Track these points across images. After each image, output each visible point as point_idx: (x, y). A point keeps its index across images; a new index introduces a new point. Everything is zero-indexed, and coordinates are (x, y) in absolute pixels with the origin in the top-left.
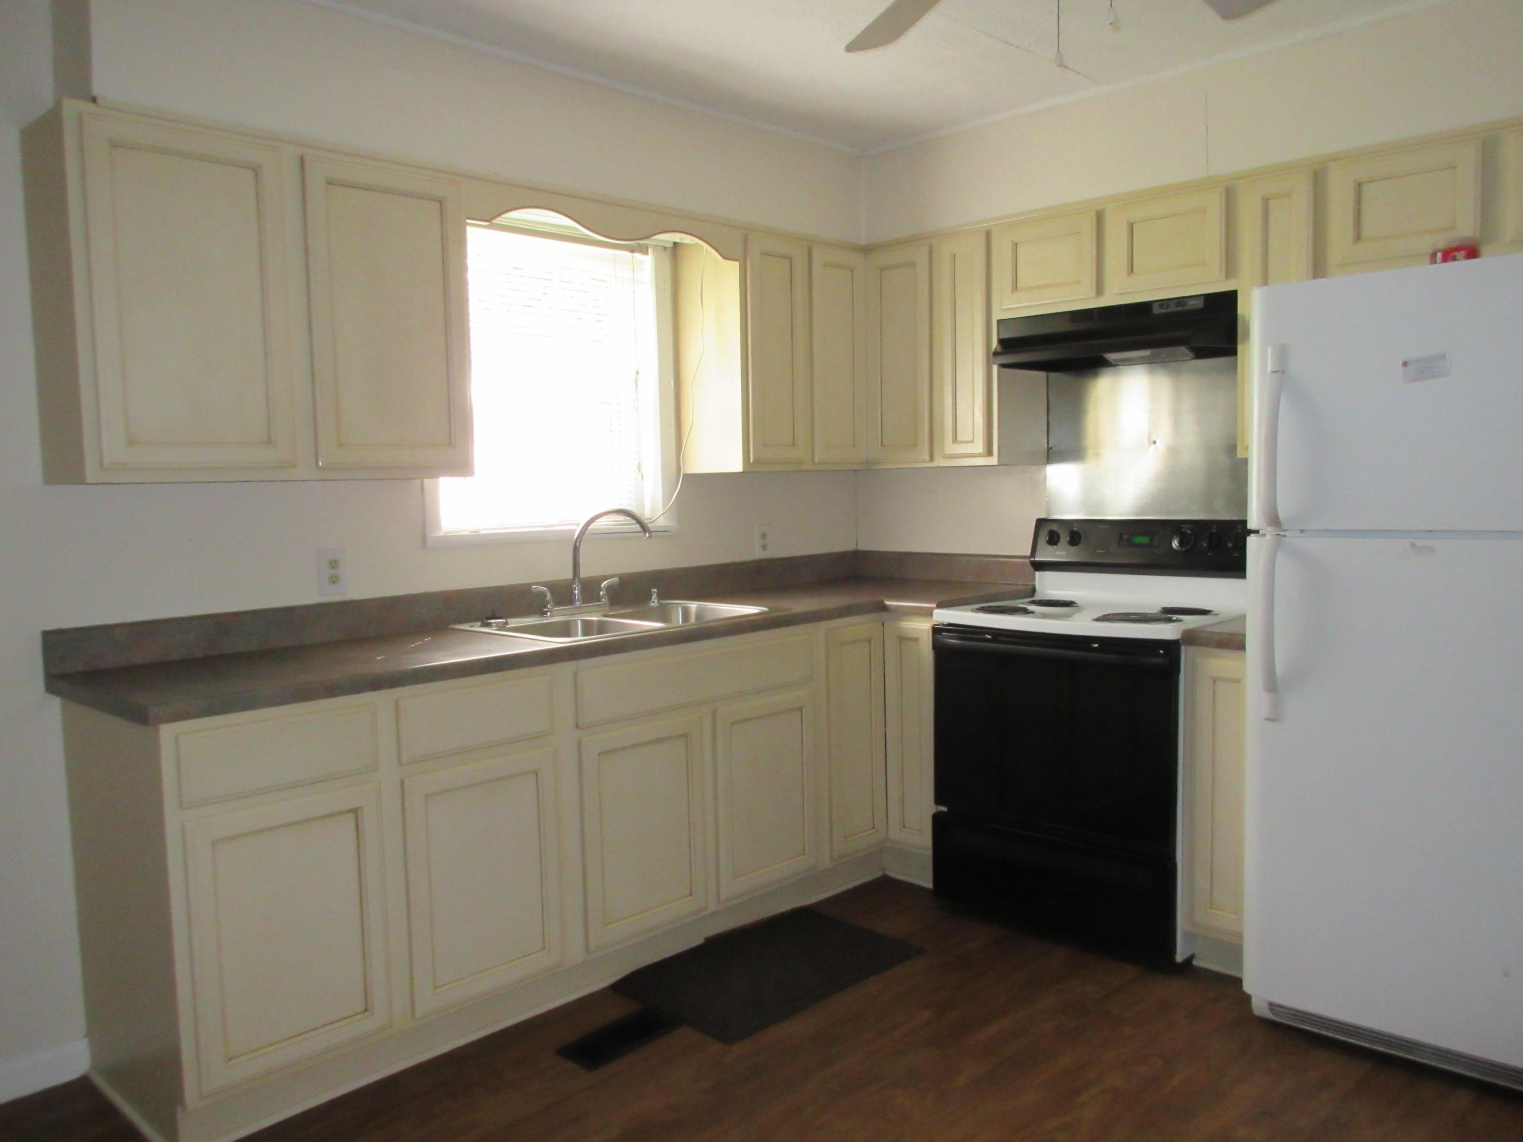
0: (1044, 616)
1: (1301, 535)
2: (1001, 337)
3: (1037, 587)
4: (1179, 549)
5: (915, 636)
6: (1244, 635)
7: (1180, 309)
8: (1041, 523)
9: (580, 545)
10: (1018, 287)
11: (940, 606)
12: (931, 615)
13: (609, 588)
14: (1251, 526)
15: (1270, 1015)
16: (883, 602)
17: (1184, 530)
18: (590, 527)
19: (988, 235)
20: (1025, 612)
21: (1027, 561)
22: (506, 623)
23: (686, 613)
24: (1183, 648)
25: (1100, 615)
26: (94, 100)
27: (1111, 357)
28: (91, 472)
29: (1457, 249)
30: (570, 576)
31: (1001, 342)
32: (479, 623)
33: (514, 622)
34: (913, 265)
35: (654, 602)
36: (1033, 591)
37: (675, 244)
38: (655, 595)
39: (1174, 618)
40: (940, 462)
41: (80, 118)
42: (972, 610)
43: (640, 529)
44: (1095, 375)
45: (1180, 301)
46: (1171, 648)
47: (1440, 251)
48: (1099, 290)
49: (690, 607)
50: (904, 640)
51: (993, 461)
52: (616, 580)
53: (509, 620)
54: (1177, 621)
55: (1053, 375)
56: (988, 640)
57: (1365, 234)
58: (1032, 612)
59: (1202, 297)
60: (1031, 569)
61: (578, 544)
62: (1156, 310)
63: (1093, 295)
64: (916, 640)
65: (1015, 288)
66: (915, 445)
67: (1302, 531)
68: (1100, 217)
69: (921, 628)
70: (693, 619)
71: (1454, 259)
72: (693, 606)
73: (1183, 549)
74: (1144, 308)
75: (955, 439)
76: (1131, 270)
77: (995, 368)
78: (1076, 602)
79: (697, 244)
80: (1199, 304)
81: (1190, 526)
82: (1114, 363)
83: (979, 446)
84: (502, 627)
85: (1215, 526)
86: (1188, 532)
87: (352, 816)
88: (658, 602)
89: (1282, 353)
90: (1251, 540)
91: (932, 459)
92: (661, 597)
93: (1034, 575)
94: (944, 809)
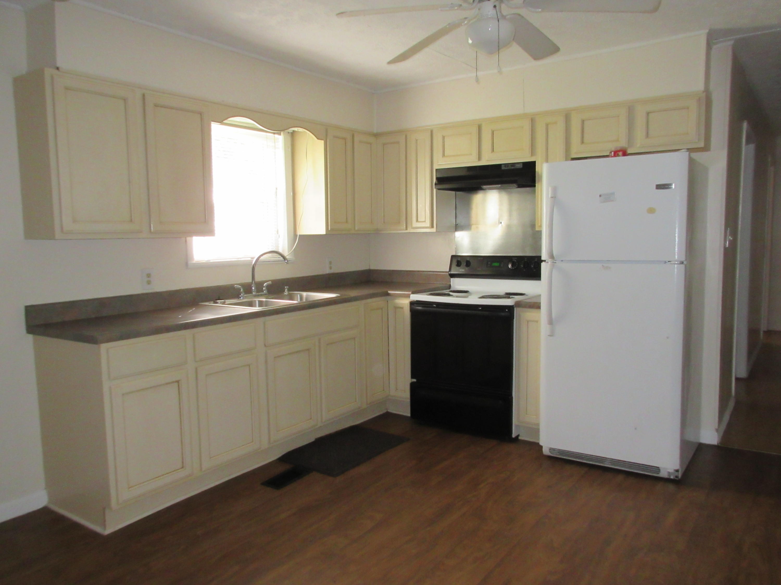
0: (457, 297)
1: (562, 262)
2: (437, 176)
3: (451, 285)
4: (512, 268)
5: (401, 306)
6: (540, 303)
7: (513, 168)
8: (453, 257)
9: (255, 266)
10: (445, 155)
11: (413, 293)
12: (409, 297)
13: (268, 287)
14: (543, 258)
15: (550, 454)
16: (387, 292)
17: (513, 260)
18: (260, 259)
19: (432, 132)
20: (449, 295)
21: (447, 274)
22: (225, 302)
23: (301, 298)
24: (515, 309)
25: (481, 296)
26: (58, 68)
27: (484, 187)
28: (58, 234)
29: (619, 151)
30: (251, 281)
31: (437, 179)
32: (212, 302)
33: (228, 301)
34: (398, 143)
35: (286, 293)
36: (450, 286)
37: (294, 131)
38: (287, 289)
39: (511, 297)
40: (410, 230)
41: (52, 78)
42: (427, 295)
43: (283, 260)
44: (477, 193)
45: (513, 164)
46: (510, 309)
47: (613, 151)
48: (479, 159)
49: (303, 294)
50: (397, 308)
51: (434, 230)
52: (270, 282)
53: (226, 301)
54: (512, 298)
55: (458, 193)
56: (434, 307)
57: (585, 140)
58: (452, 295)
59: (522, 164)
60: (449, 277)
61: (254, 266)
62: (503, 168)
63: (477, 160)
64: (402, 308)
65: (444, 155)
66: (399, 222)
67: (562, 261)
68: (480, 128)
69: (405, 303)
70: (304, 300)
71: (618, 155)
72: (305, 294)
73: (513, 268)
74: (499, 166)
75: (417, 221)
76: (493, 150)
77: (435, 190)
78: (469, 291)
79: (305, 131)
80: (520, 166)
81: (516, 258)
82: (484, 189)
83: (428, 224)
85: (526, 259)
86: (515, 261)
87: (176, 384)
88: (288, 293)
89: (555, 190)
90: (543, 264)
91: (406, 229)
92: (289, 290)
93: (450, 279)
94: (414, 380)
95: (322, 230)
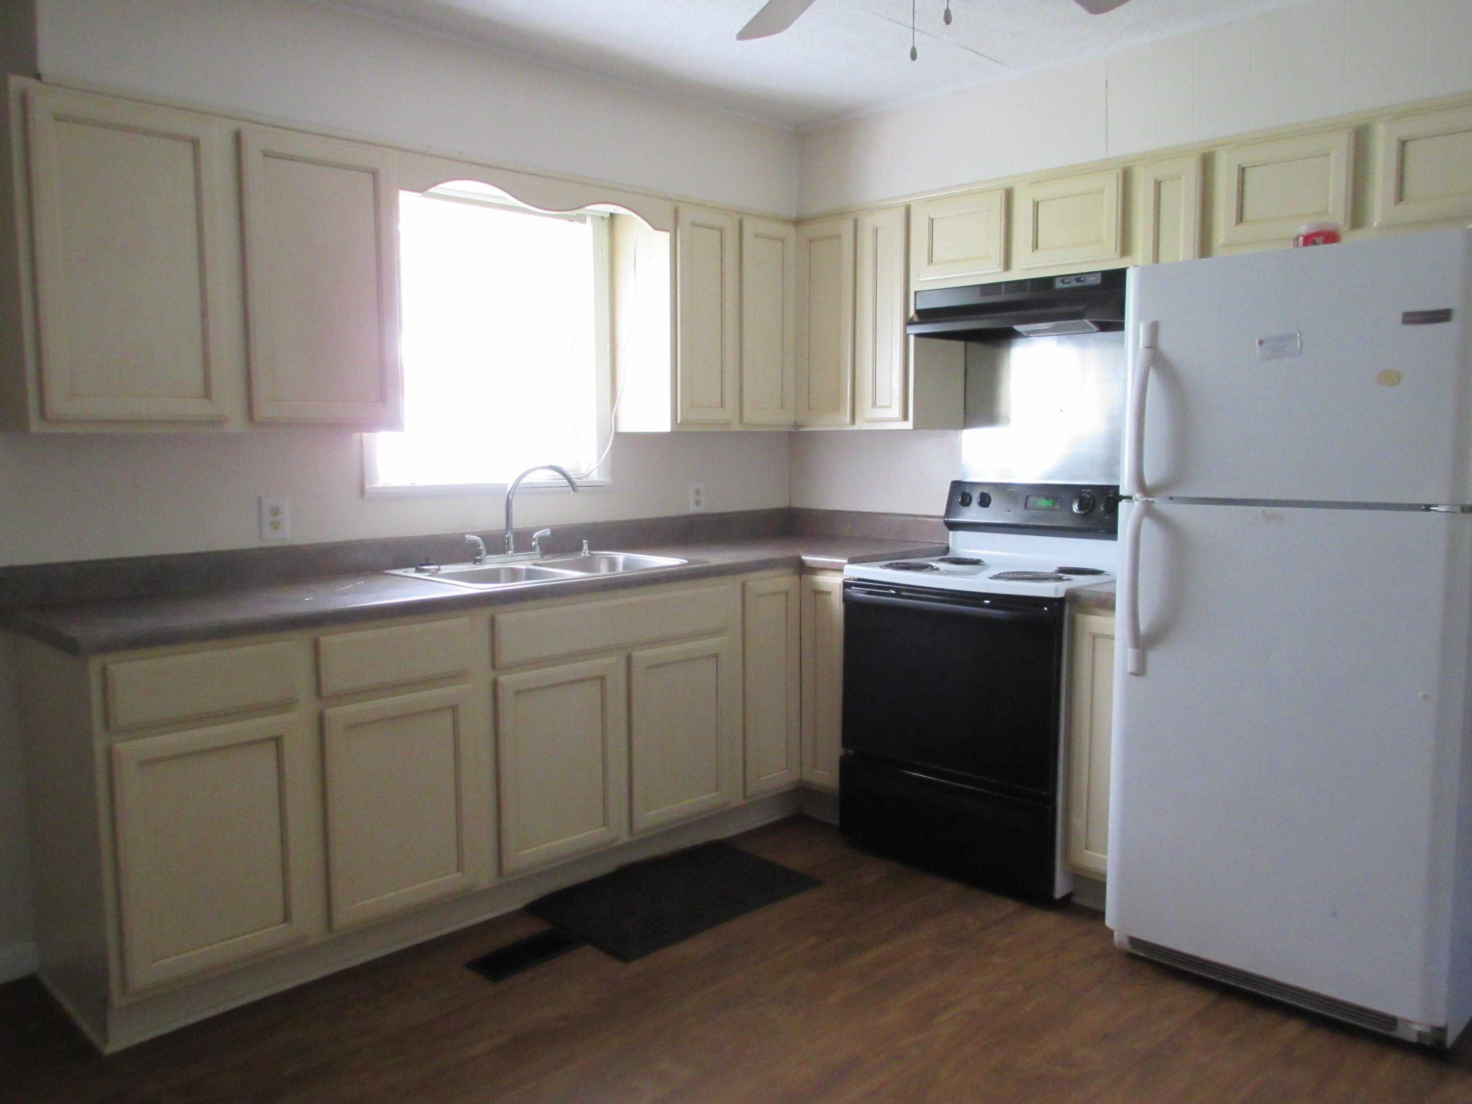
0: (948, 573)
1: (1171, 501)
2: (918, 308)
3: (951, 546)
4: (1079, 512)
5: (826, 589)
6: (1114, 594)
7: (1079, 284)
8: (957, 486)
9: (512, 499)
10: (933, 261)
11: (852, 561)
12: (842, 571)
13: (541, 539)
14: (1122, 492)
15: (1130, 949)
16: (800, 557)
17: (1083, 494)
18: (521, 482)
19: (908, 210)
20: (933, 569)
21: (942, 520)
22: (439, 570)
23: (612, 564)
24: (1067, 605)
25: (996, 573)
26: (38, 77)
27: (1018, 328)
28: (35, 425)
29: (1317, 234)
30: (504, 528)
31: (919, 312)
32: (414, 569)
33: (446, 569)
34: (838, 237)
35: (585, 552)
36: (947, 550)
37: (612, 215)
38: (586, 546)
39: (1066, 578)
40: (860, 426)
41: (24, 99)
42: (881, 567)
43: (568, 484)
44: (1009, 345)
45: (1078, 277)
46: (1057, 604)
47: (1301, 236)
48: (1007, 265)
49: (618, 558)
50: (819, 593)
51: (909, 425)
52: (547, 532)
53: (442, 567)
54: (1068, 580)
55: (973, 346)
56: (892, 595)
57: (1248, 214)
58: (937, 569)
59: (1100, 274)
60: (946, 529)
61: (510, 498)
62: (1058, 285)
63: (1001, 270)
64: (828, 593)
65: (930, 260)
66: (836, 408)
67: (1171, 498)
68: (1009, 195)
69: (832, 582)
70: (620, 568)
71: (1314, 243)
72: (621, 557)
73: (1083, 512)
74: (1048, 282)
75: (874, 404)
76: (1036, 246)
77: (912, 339)
78: (983, 560)
79: (630, 216)
80: (1097, 280)
81: (1089, 491)
82: (1026, 335)
83: (896, 411)
84: (435, 573)
85: (1112, 492)
86: (1088, 496)
87: (272, 745)
88: (589, 553)
89: (1154, 330)
90: (1122, 505)
91: (853, 422)
92: (591, 548)
93: (948, 535)
94: (851, 752)
95: (662, 424)
